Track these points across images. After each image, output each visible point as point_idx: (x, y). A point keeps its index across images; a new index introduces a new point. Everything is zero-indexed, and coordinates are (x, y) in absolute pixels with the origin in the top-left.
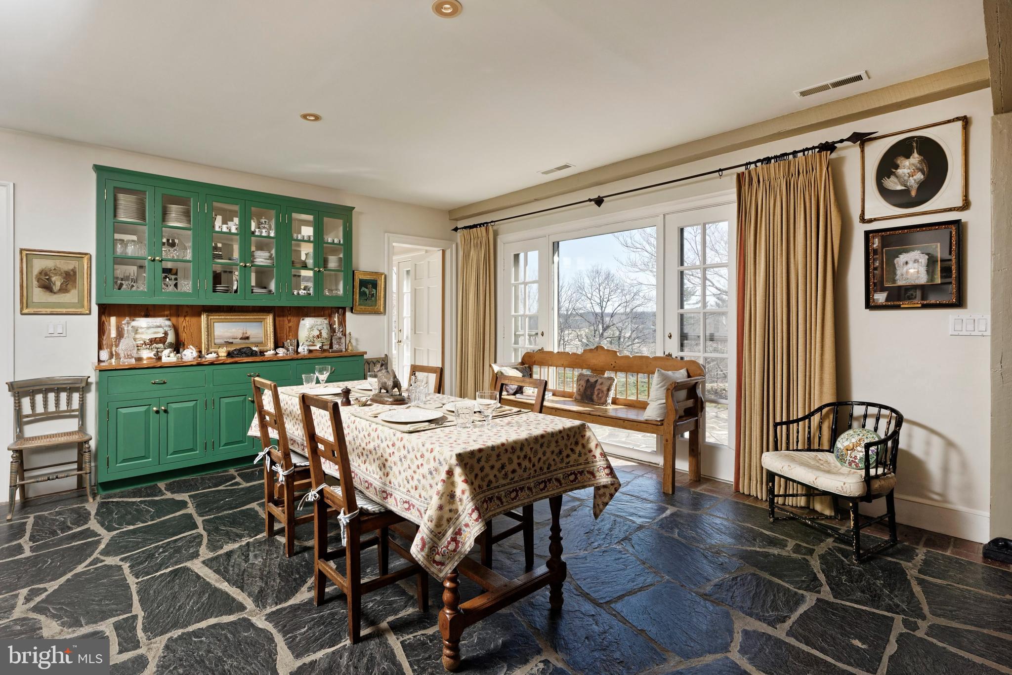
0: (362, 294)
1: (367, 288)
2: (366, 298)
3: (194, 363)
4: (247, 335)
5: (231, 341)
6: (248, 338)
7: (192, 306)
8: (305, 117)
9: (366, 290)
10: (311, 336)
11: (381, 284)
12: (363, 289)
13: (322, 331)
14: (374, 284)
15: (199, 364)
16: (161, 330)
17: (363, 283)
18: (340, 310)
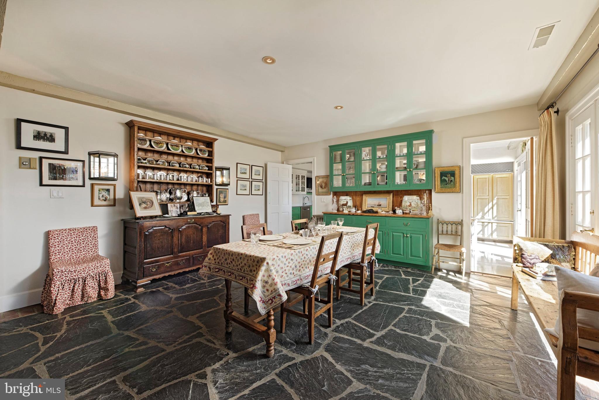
0: (442, 181)
1: (446, 177)
2: (446, 183)
3: (348, 214)
4: (380, 204)
5: (373, 206)
6: (380, 205)
7: (361, 191)
8: (336, 108)
9: (446, 178)
10: (406, 205)
11: (457, 173)
12: (444, 178)
13: (411, 203)
14: (453, 174)
15: (349, 215)
16: (346, 201)
17: (443, 174)
18: (427, 192)
